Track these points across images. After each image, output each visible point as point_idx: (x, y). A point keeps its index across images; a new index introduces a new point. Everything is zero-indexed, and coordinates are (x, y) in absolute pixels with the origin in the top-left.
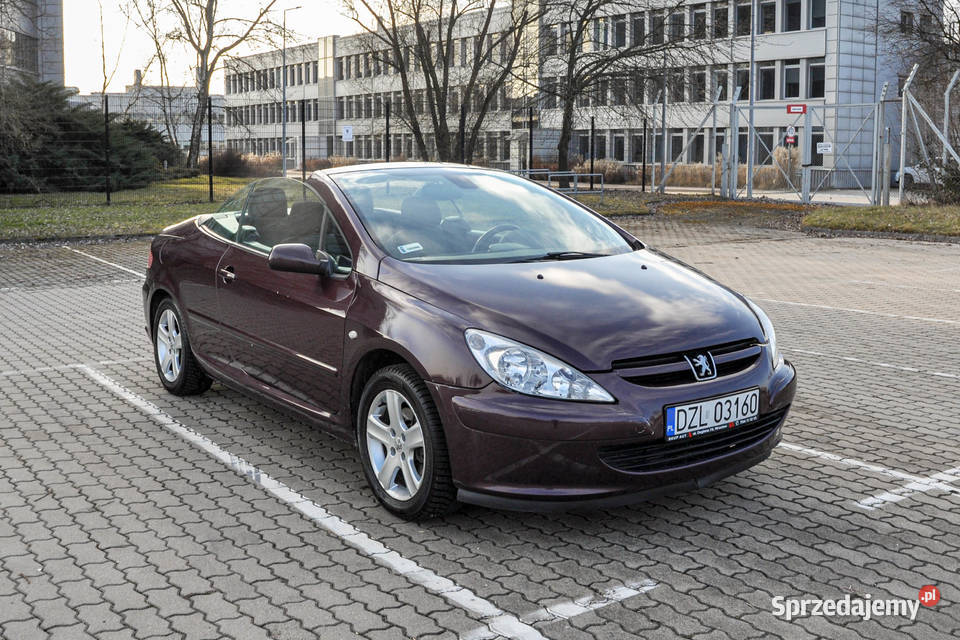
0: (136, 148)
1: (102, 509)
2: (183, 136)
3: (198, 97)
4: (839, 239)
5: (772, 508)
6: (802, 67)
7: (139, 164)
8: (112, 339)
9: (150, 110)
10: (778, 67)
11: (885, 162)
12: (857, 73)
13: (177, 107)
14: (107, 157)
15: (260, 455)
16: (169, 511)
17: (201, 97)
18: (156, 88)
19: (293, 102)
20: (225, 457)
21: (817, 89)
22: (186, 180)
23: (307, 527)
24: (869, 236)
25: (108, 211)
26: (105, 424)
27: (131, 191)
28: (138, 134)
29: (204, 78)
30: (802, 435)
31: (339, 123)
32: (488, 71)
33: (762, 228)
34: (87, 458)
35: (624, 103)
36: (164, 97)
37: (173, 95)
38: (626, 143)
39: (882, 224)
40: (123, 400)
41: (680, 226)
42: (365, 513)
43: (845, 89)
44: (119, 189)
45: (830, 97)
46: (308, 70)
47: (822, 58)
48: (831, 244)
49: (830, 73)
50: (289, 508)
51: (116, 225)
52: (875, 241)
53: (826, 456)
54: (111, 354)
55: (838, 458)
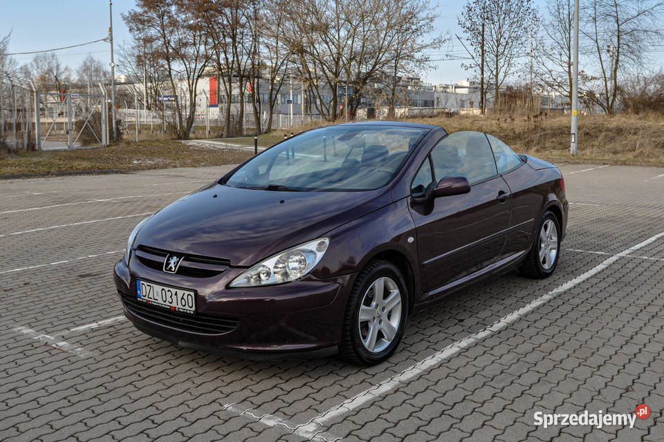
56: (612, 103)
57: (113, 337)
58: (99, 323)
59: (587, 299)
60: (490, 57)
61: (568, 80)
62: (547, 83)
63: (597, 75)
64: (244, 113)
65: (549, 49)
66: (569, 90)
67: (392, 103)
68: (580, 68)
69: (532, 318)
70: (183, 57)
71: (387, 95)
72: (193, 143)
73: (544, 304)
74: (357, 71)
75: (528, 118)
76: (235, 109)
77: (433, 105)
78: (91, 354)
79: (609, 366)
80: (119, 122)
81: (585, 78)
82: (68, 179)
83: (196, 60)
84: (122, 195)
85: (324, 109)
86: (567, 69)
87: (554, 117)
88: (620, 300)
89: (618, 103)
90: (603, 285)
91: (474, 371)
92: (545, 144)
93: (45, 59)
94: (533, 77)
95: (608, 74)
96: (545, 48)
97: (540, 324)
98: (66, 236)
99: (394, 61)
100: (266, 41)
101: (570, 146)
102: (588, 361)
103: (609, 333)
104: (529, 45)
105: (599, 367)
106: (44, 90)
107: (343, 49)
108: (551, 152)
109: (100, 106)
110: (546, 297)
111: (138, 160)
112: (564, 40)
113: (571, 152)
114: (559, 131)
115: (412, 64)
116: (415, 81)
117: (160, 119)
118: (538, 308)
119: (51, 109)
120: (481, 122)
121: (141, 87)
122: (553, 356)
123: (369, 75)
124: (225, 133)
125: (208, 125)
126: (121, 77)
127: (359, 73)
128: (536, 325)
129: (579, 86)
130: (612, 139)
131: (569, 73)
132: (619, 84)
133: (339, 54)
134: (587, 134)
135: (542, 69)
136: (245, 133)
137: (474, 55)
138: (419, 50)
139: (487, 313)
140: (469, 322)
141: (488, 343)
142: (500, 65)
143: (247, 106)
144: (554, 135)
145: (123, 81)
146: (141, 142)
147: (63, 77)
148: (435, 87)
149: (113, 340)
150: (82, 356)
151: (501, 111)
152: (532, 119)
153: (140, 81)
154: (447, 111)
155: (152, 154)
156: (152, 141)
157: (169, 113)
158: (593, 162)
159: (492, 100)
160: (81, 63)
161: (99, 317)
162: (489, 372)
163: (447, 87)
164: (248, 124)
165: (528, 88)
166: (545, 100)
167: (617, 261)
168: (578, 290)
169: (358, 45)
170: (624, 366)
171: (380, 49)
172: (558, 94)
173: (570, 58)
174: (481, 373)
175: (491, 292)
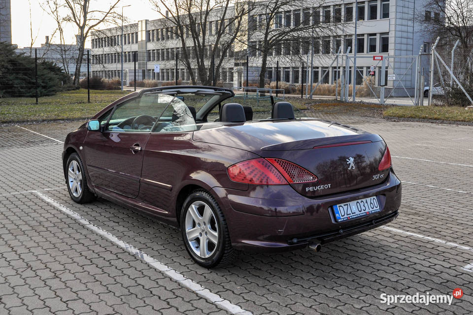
0: (49, 75)
1: (60, 276)
2: (72, 69)
3: (79, 50)
4: (403, 123)
5: (420, 271)
6: (378, 37)
7: (51, 83)
8: (49, 176)
9: (54, 56)
10: (366, 37)
11: (421, 85)
12: (404, 41)
13: (68, 55)
14: (36, 79)
15: (140, 243)
16: (97, 277)
17: (81, 50)
18: (58, 45)
19: (126, 52)
20: (122, 244)
21: (385, 48)
22: (74, 91)
23: (175, 286)
24: (417, 121)
25: (37, 107)
26: (52, 225)
27: (47, 97)
28: (49, 68)
29: (82, 40)
30: (421, 228)
31: (148, 63)
32: (225, 38)
33: (364, 116)
34: (46, 245)
35: (290, 54)
36: (62, 50)
37: (66, 49)
38: (291, 73)
39: (424, 115)
40: (60, 211)
41: (324, 116)
42: (205, 277)
43: (399, 48)
44: (41, 96)
45: (391, 52)
46: (133, 37)
47: (387, 33)
48: (400, 125)
49: (391, 41)
50: (163, 274)
51: (42, 114)
52: (421, 124)
53: (438, 240)
54: (49, 184)
55: (444, 242)
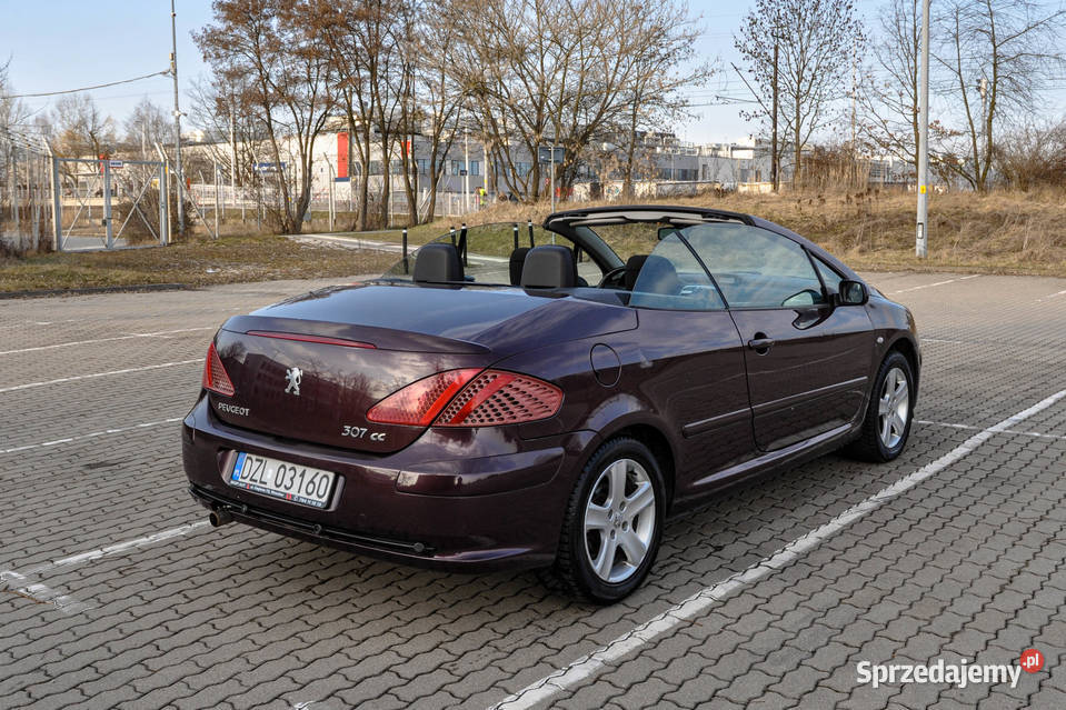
56: (985, 174)
57: (126, 576)
58: (106, 550)
59: (936, 509)
60: (787, 100)
61: (913, 137)
62: (879, 140)
63: (961, 128)
64: (391, 191)
65: (882, 86)
66: (914, 153)
67: (627, 175)
68: (932, 117)
69: (840, 543)
70: (291, 101)
71: (620, 161)
72: (307, 240)
73: (862, 519)
74: (571, 122)
75: (848, 198)
76: (375, 184)
77: (696, 178)
78: (83, 607)
79: (970, 633)
80: (187, 206)
81: (942, 134)
82: (97, 298)
83: (312, 106)
84: (181, 326)
85: (519, 184)
86: (911, 119)
87: (890, 196)
88: (992, 511)
89: (994, 173)
90: (964, 483)
91: (735, 642)
92: (873, 241)
93: (75, 103)
94: (857, 131)
95: (978, 126)
96: (875, 85)
97: (854, 555)
98: (76, 396)
99: (631, 107)
100: (425, 75)
101: (915, 243)
102: (934, 624)
103: (973, 572)
104: (851, 80)
105: (953, 635)
106: (73, 153)
107: (548, 88)
108: (885, 253)
109: (157, 180)
110: (867, 505)
111: (214, 267)
112: (907, 72)
113: (917, 253)
114: (897, 219)
115: (660, 111)
116: (667, 138)
117: (254, 200)
118: (851, 525)
119: (84, 184)
120: (771, 206)
121: (227, 149)
122: (872, 615)
123: (591, 128)
124: (359, 224)
125: (332, 209)
126: (196, 133)
127: (575, 126)
128: (847, 556)
129: (930, 147)
130: (984, 233)
131: (915, 124)
132: (996, 140)
133: (542, 95)
134: (944, 223)
135: (871, 119)
136: (391, 223)
137: (761, 96)
138: (671, 88)
139: (764, 535)
140: (733, 550)
141: (763, 591)
142: (803, 112)
143: (395, 180)
144: (889, 226)
145: (199, 140)
146: (223, 237)
147: (102, 134)
148: (700, 148)
149: (125, 581)
150: (65, 610)
151: (804, 186)
152: (854, 199)
153: (225, 139)
154: (718, 186)
155: (238, 259)
156: (241, 236)
157: (269, 190)
158: (952, 269)
159: (791, 168)
160: (133, 111)
161: (107, 540)
162: (759, 645)
163: (718, 148)
164: (397, 208)
165: (848, 150)
166: (877, 169)
167: (988, 440)
168: (922, 493)
169: (572, 81)
170: (996, 634)
171: (609, 87)
172: (897, 159)
173: (916, 101)
174: (746, 646)
175: (773, 495)
